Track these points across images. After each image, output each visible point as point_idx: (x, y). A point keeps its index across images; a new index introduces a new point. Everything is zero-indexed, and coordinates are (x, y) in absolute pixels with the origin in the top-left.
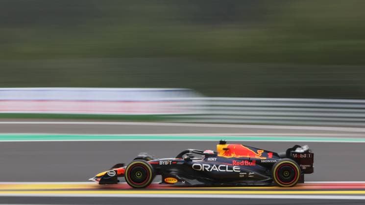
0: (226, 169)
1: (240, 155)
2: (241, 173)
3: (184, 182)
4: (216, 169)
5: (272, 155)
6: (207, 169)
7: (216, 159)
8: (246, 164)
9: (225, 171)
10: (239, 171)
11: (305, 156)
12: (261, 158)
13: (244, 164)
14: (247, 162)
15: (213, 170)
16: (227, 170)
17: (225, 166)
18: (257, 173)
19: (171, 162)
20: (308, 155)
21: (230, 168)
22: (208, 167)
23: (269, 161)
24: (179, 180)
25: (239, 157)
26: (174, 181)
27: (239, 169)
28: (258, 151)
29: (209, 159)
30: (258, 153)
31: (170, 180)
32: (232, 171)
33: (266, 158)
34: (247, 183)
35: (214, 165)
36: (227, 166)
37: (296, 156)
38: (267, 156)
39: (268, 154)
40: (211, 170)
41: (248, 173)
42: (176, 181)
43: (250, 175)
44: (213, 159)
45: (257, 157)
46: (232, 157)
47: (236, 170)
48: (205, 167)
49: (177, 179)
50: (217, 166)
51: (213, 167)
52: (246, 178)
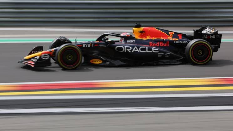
0: (146, 50)
1: (155, 37)
2: (159, 54)
3: (108, 63)
4: (137, 50)
5: (181, 37)
6: (129, 50)
7: (134, 41)
8: (161, 45)
9: (145, 52)
10: (158, 52)
11: (214, 37)
12: (173, 39)
13: (160, 45)
14: (162, 44)
15: (134, 51)
16: (147, 52)
17: (145, 47)
18: (171, 53)
19: (93, 44)
20: (217, 36)
21: (150, 49)
22: (129, 48)
23: (181, 42)
24: (104, 61)
25: (154, 39)
26: (99, 62)
27: (157, 50)
28: (169, 33)
29: (128, 41)
30: (169, 35)
31: (95, 61)
32: (151, 52)
33: (178, 39)
34: (164, 63)
35: (136, 47)
36: (147, 47)
37: (206, 37)
38: (178, 37)
39: (178, 35)
40: (133, 52)
41: (165, 53)
42: (101, 62)
43: (166, 55)
44: (132, 41)
45: (170, 38)
46: (148, 39)
47: (155, 51)
48: (127, 48)
49: (102, 60)
50: (138, 48)
51: (134, 49)
52: (163, 57)
